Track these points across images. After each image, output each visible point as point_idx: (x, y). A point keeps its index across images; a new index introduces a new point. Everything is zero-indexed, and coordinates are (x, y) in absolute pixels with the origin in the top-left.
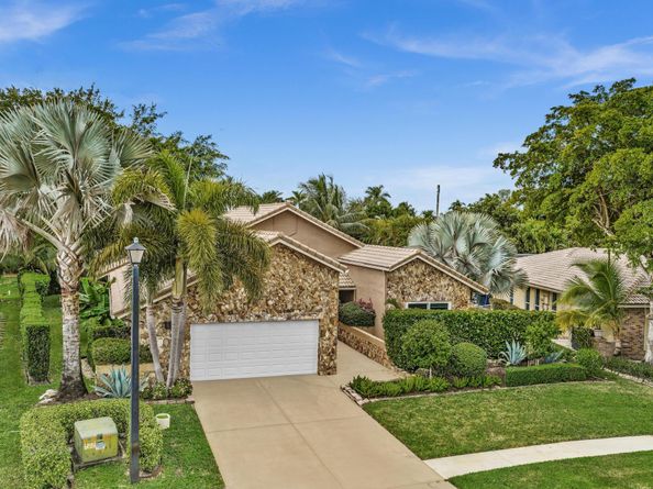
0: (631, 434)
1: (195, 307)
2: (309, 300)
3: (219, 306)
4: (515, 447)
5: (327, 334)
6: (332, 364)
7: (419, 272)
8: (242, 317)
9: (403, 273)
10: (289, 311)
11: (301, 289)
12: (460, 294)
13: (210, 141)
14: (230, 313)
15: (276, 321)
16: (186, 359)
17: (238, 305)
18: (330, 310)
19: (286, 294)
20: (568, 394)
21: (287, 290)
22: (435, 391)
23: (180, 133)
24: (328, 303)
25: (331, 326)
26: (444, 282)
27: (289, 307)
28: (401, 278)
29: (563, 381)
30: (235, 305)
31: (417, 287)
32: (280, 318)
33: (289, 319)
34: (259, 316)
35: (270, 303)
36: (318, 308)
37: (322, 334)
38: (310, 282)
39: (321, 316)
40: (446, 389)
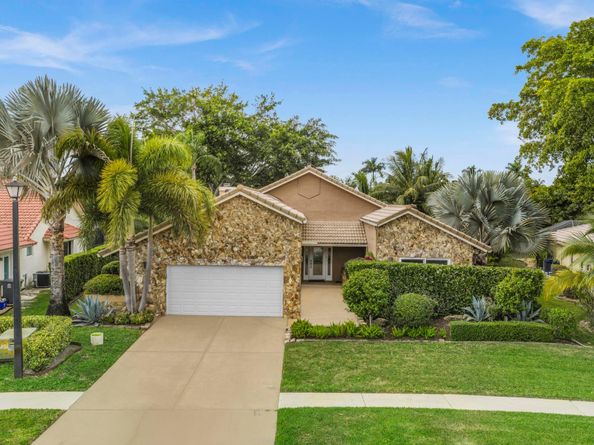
0: (543, 397)
1: (169, 250)
2: (272, 249)
3: (190, 250)
4: (389, 392)
5: (291, 280)
6: (295, 308)
7: (413, 227)
8: (210, 261)
9: (395, 229)
10: (253, 257)
11: (265, 238)
12: (460, 251)
13: (320, 123)
14: (200, 257)
15: (242, 266)
16: (162, 295)
17: (206, 250)
18: (293, 259)
19: (250, 242)
20: (513, 352)
21: (250, 238)
22: (365, 338)
23: (297, 118)
24: (290, 252)
25: (294, 273)
26: (441, 239)
27: (253, 254)
28: (393, 234)
29: (522, 340)
30: (204, 250)
31: (410, 243)
32: (244, 264)
33: (253, 265)
34: (225, 261)
35: (236, 249)
36: (281, 255)
37: (286, 280)
38: (273, 232)
39: (283, 263)
40: (380, 337)
